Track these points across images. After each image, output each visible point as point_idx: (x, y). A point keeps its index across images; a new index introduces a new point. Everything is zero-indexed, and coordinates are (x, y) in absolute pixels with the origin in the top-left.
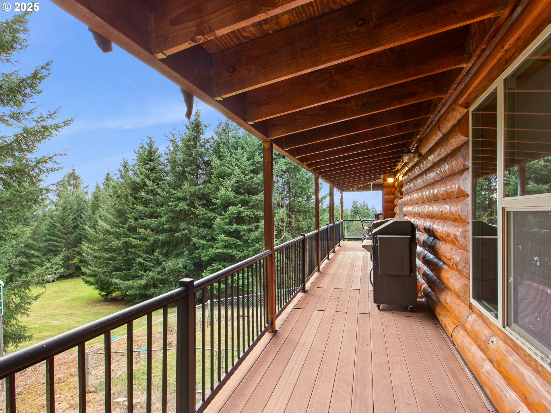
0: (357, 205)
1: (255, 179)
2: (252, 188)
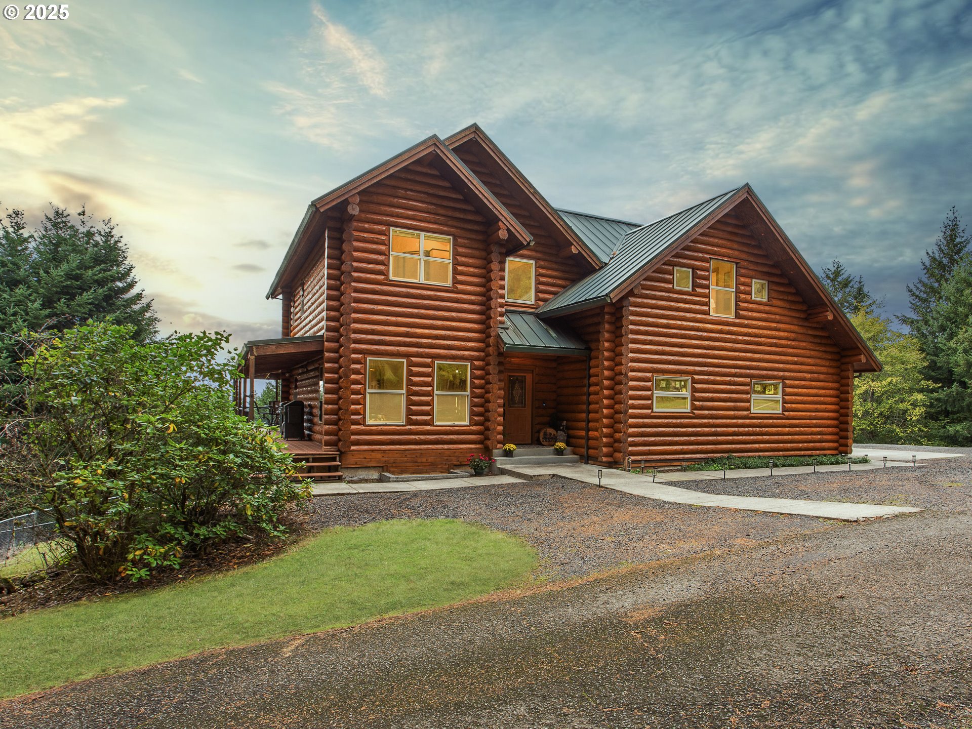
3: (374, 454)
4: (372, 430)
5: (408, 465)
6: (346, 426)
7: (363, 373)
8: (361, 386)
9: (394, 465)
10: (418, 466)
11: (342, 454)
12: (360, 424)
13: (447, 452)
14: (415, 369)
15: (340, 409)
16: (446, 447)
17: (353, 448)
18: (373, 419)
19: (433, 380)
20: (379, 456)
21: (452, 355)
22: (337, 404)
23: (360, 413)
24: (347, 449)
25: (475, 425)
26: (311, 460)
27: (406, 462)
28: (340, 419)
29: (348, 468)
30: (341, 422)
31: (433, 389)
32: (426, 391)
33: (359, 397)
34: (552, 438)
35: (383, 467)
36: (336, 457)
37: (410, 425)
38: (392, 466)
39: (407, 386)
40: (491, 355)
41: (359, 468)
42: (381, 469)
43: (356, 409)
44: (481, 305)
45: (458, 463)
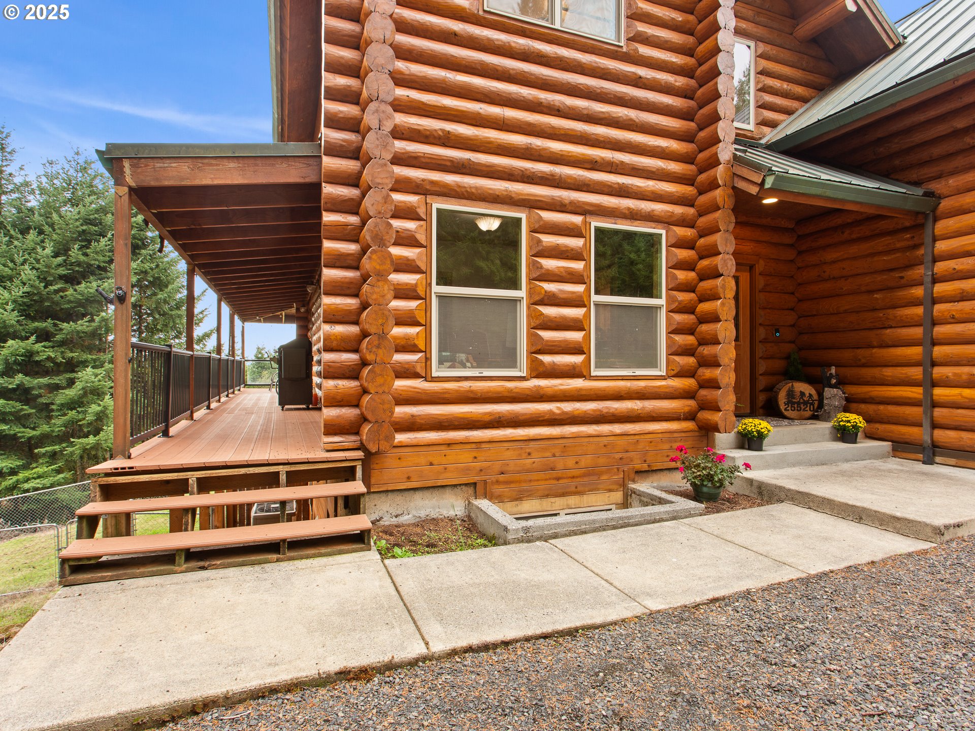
0: (263, 355)
1: (70, 292)
2: (62, 309)
3: (453, 455)
4: (447, 391)
5: (534, 476)
6: (380, 380)
7: (423, 242)
8: (417, 276)
9: (502, 478)
10: (558, 479)
11: (369, 458)
12: (416, 376)
13: (622, 442)
14: (548, 240)
15: (365, 334)
16: (617, 428)
17: (400, 438)
18: (448, 364)
19: (588, 266)
20: (464, 457)
21: (629, 209)
22: (356, 323)
23: (415, 346)
24: (384, 446)
25: (678, 375)
26: (283, 478)
27: (529, 471)
28: (364, 363)
29: (387, 491)
30: (366, 371)
31: (588, 289)
32: (573, 293)
33: (413, 304)
34: (805, 403)
35: (475, 484)
36: (353, 470)
37: (539, 376)
38: (498, 482)
39: (531, 280)
40: (718, 208)
41: (415, 489)
42: (471, 490)
43: (407, 338)
44: (685, 97)
45: (645, 467)
